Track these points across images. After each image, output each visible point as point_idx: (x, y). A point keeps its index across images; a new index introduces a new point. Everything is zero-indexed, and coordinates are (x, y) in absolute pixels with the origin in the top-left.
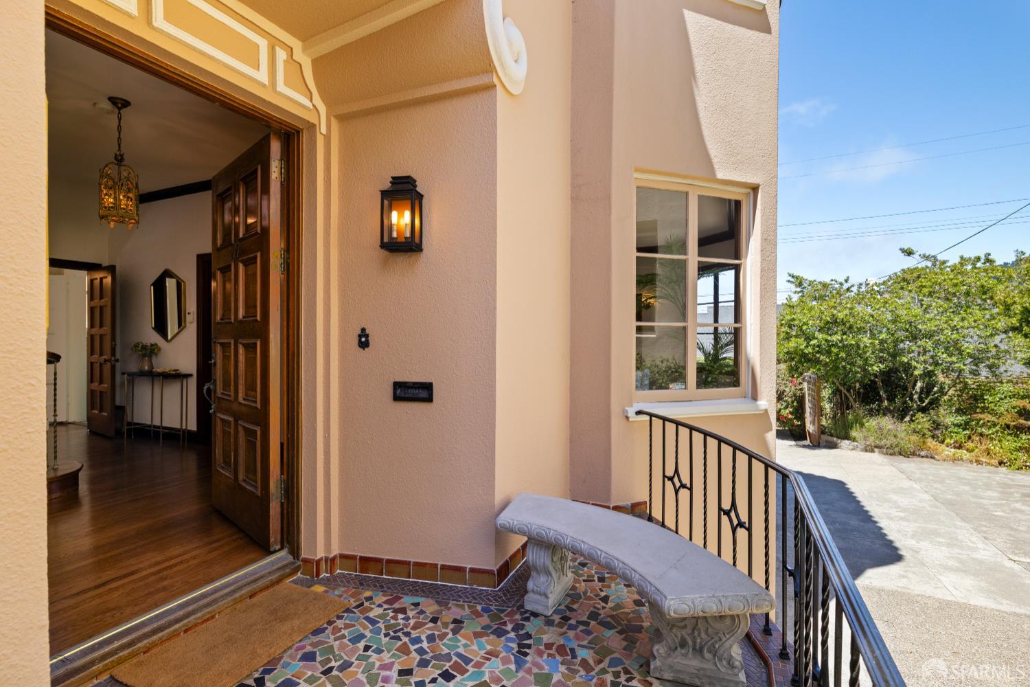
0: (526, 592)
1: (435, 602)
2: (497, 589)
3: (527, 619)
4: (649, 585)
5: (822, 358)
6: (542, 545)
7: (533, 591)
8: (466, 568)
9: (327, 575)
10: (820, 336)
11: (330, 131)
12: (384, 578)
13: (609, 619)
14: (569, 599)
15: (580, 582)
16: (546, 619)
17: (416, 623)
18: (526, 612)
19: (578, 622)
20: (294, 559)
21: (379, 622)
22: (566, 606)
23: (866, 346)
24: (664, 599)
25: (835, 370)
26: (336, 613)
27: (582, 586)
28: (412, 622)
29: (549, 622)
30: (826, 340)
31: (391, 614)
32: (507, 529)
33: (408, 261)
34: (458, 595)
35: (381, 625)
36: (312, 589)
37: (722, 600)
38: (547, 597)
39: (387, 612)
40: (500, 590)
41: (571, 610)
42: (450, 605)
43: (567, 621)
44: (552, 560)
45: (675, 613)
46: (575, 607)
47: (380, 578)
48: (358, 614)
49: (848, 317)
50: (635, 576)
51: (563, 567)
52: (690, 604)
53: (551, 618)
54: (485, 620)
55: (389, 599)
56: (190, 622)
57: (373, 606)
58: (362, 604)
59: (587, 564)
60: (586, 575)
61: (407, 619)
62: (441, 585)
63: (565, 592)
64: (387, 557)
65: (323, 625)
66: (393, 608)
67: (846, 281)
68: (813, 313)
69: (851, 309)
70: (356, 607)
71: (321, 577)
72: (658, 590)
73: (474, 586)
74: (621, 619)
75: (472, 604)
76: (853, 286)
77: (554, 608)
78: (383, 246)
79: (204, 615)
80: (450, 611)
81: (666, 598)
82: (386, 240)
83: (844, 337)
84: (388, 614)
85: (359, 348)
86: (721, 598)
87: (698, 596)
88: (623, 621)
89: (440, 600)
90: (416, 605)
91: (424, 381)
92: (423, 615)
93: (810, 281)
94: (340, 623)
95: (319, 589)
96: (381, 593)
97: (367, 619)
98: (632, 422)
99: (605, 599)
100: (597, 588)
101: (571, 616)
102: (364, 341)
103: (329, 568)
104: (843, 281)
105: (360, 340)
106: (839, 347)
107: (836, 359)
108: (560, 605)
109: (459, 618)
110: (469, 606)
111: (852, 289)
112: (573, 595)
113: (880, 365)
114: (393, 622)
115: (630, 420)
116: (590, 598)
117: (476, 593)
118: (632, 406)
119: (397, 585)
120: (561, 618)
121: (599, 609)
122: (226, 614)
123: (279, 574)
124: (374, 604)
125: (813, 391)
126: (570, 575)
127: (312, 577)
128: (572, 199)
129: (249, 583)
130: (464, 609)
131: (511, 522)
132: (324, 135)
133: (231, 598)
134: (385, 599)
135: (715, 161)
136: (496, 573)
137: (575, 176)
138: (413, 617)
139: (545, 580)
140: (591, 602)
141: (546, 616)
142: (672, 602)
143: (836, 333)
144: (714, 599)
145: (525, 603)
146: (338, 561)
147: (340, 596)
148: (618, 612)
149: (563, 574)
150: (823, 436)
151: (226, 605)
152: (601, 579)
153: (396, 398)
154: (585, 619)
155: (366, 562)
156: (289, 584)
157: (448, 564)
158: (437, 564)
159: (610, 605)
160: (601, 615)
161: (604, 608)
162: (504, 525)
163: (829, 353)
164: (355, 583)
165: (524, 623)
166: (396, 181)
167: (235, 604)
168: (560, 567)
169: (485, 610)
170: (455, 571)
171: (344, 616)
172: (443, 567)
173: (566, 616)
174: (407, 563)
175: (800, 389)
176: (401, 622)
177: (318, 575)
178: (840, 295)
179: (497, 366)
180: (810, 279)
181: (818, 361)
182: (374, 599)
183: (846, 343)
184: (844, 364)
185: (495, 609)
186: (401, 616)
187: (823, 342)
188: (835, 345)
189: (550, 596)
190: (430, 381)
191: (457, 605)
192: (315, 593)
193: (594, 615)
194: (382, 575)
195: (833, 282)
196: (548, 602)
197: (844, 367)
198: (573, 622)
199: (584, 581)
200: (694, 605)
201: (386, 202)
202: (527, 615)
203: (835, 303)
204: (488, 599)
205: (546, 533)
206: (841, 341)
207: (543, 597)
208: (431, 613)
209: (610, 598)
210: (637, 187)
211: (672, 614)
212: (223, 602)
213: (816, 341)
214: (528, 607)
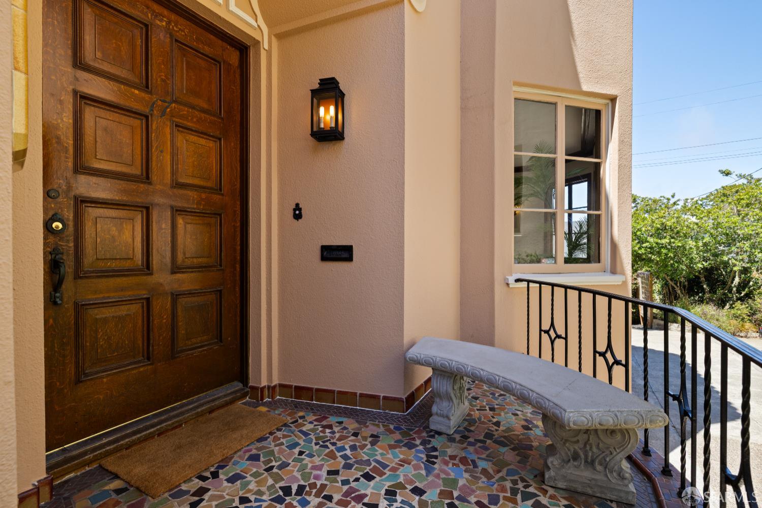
0: (431, 415)
1: (355, 421)
2: (406, 414)
3: (433, 437)
4: (547, 401)
5: (653, 257)
6: (444, 375)
7: (437, 414)
8: (380, 396)
9: (269, 400)
10: (651, 240)
11: (271, 47)
12: (314, 403)
13: (502, 439)
14: (466, 423)
15: (474, 411)
16: (449, 437)
17: (340, 436)
18: (432, 431)
19: (475, 440)
20: (244, 386)
21: (311, 434)
22: (465, 428)
23: (691, 248)
24: (563, 412)
25: (665, 268)
26: (276, 427)
27: (476, 414)
28: (337, 435)
29: (451, 439)
30: (657, 243)
31: (320, 429)
32: (415, 361)
33: (333, 148)
34: (374, 417)
35: (312, 436)
36: (258, 409)
37: (618, 414)
38: (449, 419)
39: (317, 427)
40: (407, 415)
41: (470, 431)
42: (367, 424)
43: (466, 439)
44: (453, 388)
45: (574, 425)
46: (472, 428)
47: (311, 403)
48: (294, 428)
49: (675, 225)
50: (532, 396)
51: (461, 395)
52: (588, 416)
53: (453, 436)
54: (397, 436)
55: (317, 419)
56: (162, 427)
57: (305, 423)
58: (297, 421)
59: (478, 398)
60: (479, 406)
61: (333, 433)
62: (360, 409)
63: (463, 417)
64: (316, 387)
65: (266, 435)
66: (321, 425)
67: (673, 196)
68: (646, 222)
69: (677, 218)
70: (292, 423)
71: (264, 401)
72: (556, 405)
73: (387, 411)
74: (513, 439)
75: (385, 424)
76: (679, 200)
77: (455, 429)
78: (313, 134)
79: (173, 423)
80: (368, 428)
81: (565, 411)
82: (315, 129)
83: (672, 240)
84: (318, 429)
85: (294, 220)
86: (617, 413)
87: (594, 410)
88: (515, 441)
89: (360, 420)
90: (341, 423)
91: (346, 244)
92: (346, 431)
93: (643, 198)
94: (279, 434)
95: (263, 409)
96: (312, 414)
97: (301, 432)
98: (512, 288)
99: (498, 424)
100: (490, 416)
101: (470, 435)
102: (298, 214)
103: (271, 394)
104: (670, 197)
105: (295, 213)
106: (667, 249)
107: (665, 258)
108: (459, 427)
109: (375, 433)
110: (383, 425)
111: (678, 203)
112: (469, 421)
113: (704, 263)
114: (321, 434)
115: (511, 286)
116: (483, 423)
117: (388, 416)
118: (512, 275)
119: (324, 409)
120: (461, 437)
121: (492, 431)
122: (191, 424)
123: (232, 396)
124: (306, 421)
125: (647, 284)
126: (467, 403)
127: (258, 401)
128: (462, 109)
129: (208, 402)
130: (379, 427)
131: (418, 356)
132: (266, 50)
133: (194, 412)
134: (314, 418)
135: (581, 75)
136: (405, 400)
137: (463, 89)
138: (338, 432)
139: (447, 405)
140: (486, 426)
141: (448, 435)
142: (571, 415)
143: (665, 237)
144: (610, 413)
145: (430, 423)
146: (278, 389)
147: (280, 415)
148: (510, 434)
149: (461, 402)
150: (654, 320)
151: (191, 418)
152: (492, 409)
153: (324, 258)
154: (481, 438)
155: (300, 391)
156: (241, 405)
157: (365, 393)
158: (356, 393)
159: (502, 428)
160: (494, 435)
161: (497, 430)
162: (413, 358)
163: (659, 253)
164: (291, 406)
165: (430, 439)
166: (323, 82)
167: (197, 417)
168: (459, 395)
169: (396, 428)
170: (371, 399)
171: (282, 429)
172: (362, 395)
173: (465, 436)
174: (333, 392)
175: (635, 284)
176: (329, 435)
177: (262, 399)
178: (668, 208)
179: (405, 230)
180: (642, 196)
181: (650, 260)
182: (307, 418)
183: (673, 245)
184: (672, 262)
185: (406, 428)
186: (328, 431)
187: (654, 245)
188: (665, 247)
189: (452, 418)
190: (350, 244)
191: (374, 424)
192: (260, 412)
193: (489, 436)
194: (312, 401)
195: (662, 198)
196: (450, 423)
197: (672, 265)
198: (471, 440)
199: (478, 410)
200: (592, 418)
201: (315, 100)
202: (432, 433)
203: (664, 213)
204: (399, 421)
205: (449, 364)
206: (670, 243)
207: (445, 419)
208: (352, 429)
209: (501, 423)
210: (515, 99)
211: (571, 425)
212: (188, 415)
213: (648, 243)
214: (432, 427)
